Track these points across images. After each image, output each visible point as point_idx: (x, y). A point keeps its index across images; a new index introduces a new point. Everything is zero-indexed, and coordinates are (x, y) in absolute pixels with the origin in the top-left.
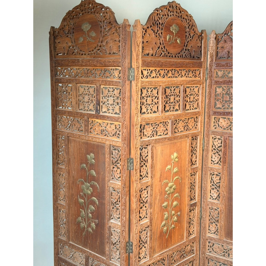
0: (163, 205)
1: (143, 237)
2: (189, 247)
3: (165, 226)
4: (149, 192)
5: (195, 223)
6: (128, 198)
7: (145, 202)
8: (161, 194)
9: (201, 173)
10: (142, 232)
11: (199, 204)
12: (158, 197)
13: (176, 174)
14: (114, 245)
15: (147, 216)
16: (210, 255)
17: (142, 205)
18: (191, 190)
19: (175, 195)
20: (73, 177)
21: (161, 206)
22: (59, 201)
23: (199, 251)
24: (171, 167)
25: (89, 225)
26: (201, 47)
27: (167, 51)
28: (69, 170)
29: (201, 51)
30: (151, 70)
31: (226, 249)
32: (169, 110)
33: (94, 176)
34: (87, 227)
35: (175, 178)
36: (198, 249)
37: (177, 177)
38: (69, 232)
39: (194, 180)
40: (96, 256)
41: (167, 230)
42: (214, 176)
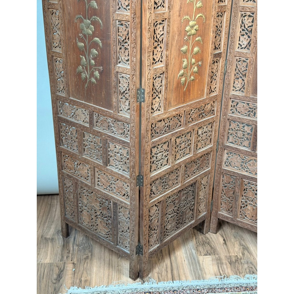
0: (182, 49)
1: (157, 84)
2: (209, 106)
3: (183, 76)
4: (165, 28)
5: (218, 79)
6: (139, 32)
7: (161, 41)
8: (179, 35)
9: (229, 14)
10: (155, 79)
11: (224, 55)
12: (176, 37)
13: (199, 10)
14: (123, 95)
15: (162, 60)
16: (232, 116)
17: (156, 44)
18: (216, 36)
19: (197, 39)
20: (69, 14)
21: (179, 50)
22: (54, 48)
23: (219, 112)
25: (92, 75)
28: (63, 5)
31: (252, 107)
33: (95, 9)
34: (90, 78)
35: (198, 16)
36: (219, 110)
37: (200, 15)
38: (69, 85)
39: (221, 23)
40: (101, 109)
41: (186, 81)
42: (246, 18)
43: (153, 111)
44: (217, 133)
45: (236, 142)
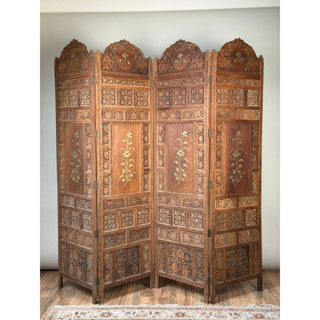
0: (121, 164)
1: (106, 180)
2: (145, 198)
3: (123, 178)
4: (110, 153)
5: (149, 183)
6: (95, 154)
7: (107, 159)
8: (119, 157)
9: (152, 149)
10: (105, 177)
11: (151, 170)
12: (117, 158)
13: (130, 146)
14: (89, 186)
15: (109, 168)
17: (104, 160)
18: (144, 160)
19: (131, 160)
20: (68, 149)
21: (119, 164)
22: (60, 168)
23: (153, 203)
24: (127, 141)
25: (76, 178)
26: (148, 67)
27: (120, 68)
28: (65, 146)
29: (148, 70)
30: (108, 79)
32: (123, 104)
33: (78, 146)
34: (75, 180)
35: (130, 149)
36: (153, 202)
37: (132, 148)
38: (66, 186)
39: (147, 154)
40: (80, 196)
41: (125, 181)
42: (160, 151)
43: (104, 194)
44: (153, 216)
45: (163, 221)
